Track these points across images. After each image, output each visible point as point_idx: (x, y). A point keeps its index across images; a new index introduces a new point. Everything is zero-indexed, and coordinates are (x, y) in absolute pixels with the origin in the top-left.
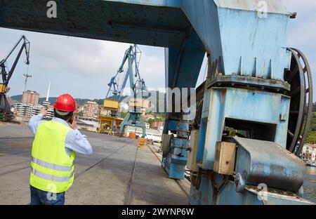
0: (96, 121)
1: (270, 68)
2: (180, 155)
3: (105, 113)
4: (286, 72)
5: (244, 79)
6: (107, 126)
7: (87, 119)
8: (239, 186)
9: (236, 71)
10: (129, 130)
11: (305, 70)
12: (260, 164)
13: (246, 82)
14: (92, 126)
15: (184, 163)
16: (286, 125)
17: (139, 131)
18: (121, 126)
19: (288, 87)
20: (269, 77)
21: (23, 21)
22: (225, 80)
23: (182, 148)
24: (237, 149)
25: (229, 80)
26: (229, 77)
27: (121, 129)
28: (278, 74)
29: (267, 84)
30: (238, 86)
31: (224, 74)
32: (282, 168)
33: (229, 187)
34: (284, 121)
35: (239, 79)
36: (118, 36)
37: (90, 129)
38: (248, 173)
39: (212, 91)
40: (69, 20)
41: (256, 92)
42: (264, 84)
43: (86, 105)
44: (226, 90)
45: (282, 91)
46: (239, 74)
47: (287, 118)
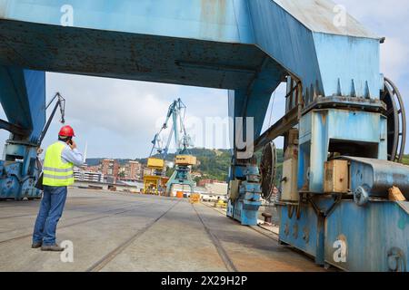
0: (140, 182)
1: (367, 89)
2: (252, 200)
3: (148, 172)
4: (381, 93)
5: (345, 99)
6: (152, 186)
7: (129, 180)
8: (362, 199)
9: (336, 92)
10: (176, 189)
11: (394, 92)
12: (383, 174)
13: (347, 102)
14: (135, 187)
15: (255, 208)
16: (385, 143)
17: (187, 190)
18: (168, 185)
19: (385, 106)
20: (367, 97)
21: (79, 64)
22: (327, 101)
23: (253, 193)
24: (349, 166)
25: (330, 101)
26: (331, 98)
27: (168, 187)
28: (375, 95)
29: (367, 103)
30: (340, 106)
31: (324, 96)
32: (404, 176)
33: (342, 206)
34: (383, 140)
35: (340, 99)
36: (183, 77)
37: (133, 190)
38: (371, 186)
39: (313, 114)
40: (132, 60)
41: (357, 112)
42: (364, 104)
43: (127, 165)
44: (327, 111)
45: (380, 110)
46: (340, 94)
47: (386, 138)
